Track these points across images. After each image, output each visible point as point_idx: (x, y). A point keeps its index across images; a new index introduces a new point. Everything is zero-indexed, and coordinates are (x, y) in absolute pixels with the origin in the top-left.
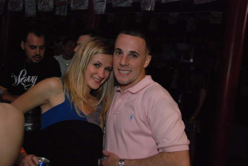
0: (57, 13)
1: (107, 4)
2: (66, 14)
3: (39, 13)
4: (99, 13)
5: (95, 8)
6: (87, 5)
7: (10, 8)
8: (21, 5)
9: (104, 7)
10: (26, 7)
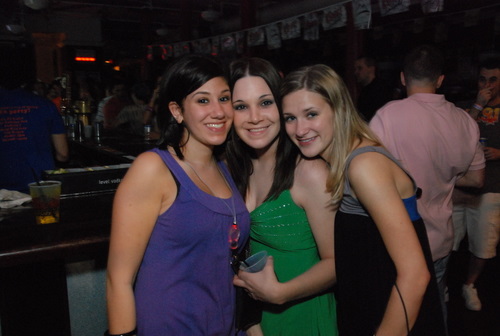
0: (306, 38)
1: (372, 15)
2: (317, 38)
3: (284, 43)
4: (362, 28)
5: (356, 23)
6: (344, 20)
7: (249, 43)
8: (262, 36)
9: (369, 19)
10: (269, 39)
